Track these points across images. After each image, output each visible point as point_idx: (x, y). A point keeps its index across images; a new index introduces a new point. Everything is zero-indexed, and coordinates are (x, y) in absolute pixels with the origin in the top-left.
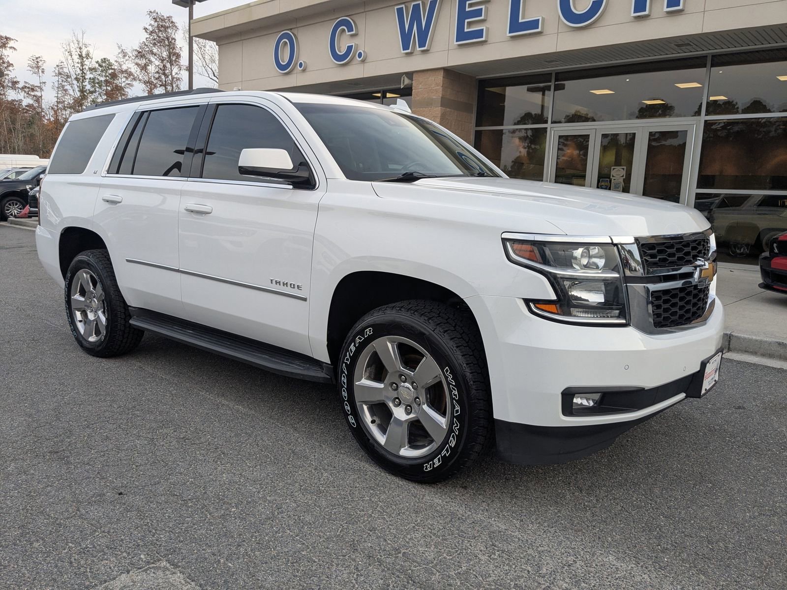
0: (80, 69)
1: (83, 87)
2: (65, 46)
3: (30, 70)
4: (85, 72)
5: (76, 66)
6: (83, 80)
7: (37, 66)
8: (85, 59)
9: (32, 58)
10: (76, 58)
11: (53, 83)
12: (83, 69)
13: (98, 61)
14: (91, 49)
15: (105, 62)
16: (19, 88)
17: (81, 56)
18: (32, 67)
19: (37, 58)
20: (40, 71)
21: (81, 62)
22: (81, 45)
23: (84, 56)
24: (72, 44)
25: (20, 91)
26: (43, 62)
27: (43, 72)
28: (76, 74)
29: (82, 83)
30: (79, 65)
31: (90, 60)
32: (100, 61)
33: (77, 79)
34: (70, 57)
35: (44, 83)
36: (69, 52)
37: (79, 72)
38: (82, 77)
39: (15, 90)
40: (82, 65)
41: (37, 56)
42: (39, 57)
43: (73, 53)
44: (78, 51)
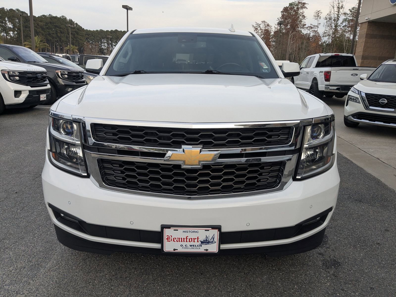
0: (337, 14)
1: (336, 24)
2: (331, 3)
3: (314, 18)
4: (339, 16)
5: (335, 13)
6: (337, 20)
7: (318, 15)
8: (340, 9)
9: (316, 12)
10: (336, 9)
11: (324, 23)
12: (338, 14)
13: (350, 9)
14: (344, 3)
15: (354, 9)
16: (305, 28)
17: (338, 8)
18: (315, 16)
19: (318, 12)
20: (319, 18)
21: (338, 11)
22: (339, 2)
23: (340, 7)
24: (335, 2)
25: (306, 29)
26: (321, 13)
27: (320, 18)
28: (334, 18)
29: (337, 22)
30: (337, 13)
31: (343, 9)
32: (351, 9)
33: (334, 20)
34: (333, 9)
35: (320, 24)
36: (333, 7)
37: (336, 16)
38: (337, 18)
39: (304, 28)
40: (338, 13)
41: (318, 11)
42: (319, 11)
43: (335, 7)
44: (337, 5)
